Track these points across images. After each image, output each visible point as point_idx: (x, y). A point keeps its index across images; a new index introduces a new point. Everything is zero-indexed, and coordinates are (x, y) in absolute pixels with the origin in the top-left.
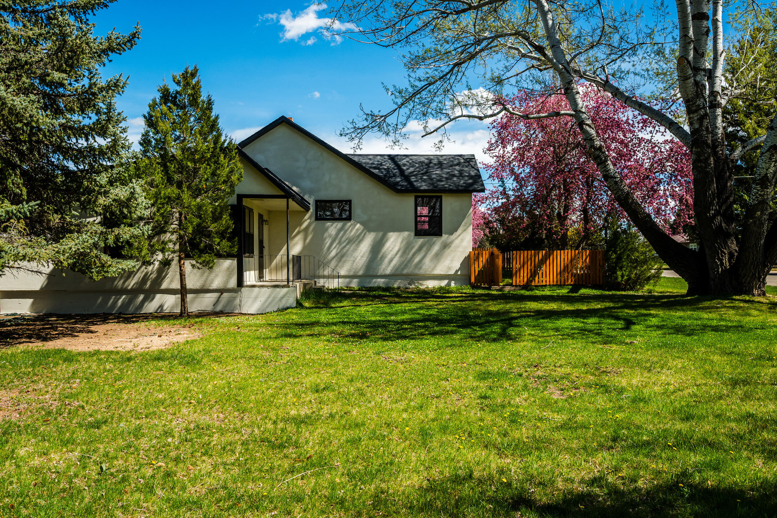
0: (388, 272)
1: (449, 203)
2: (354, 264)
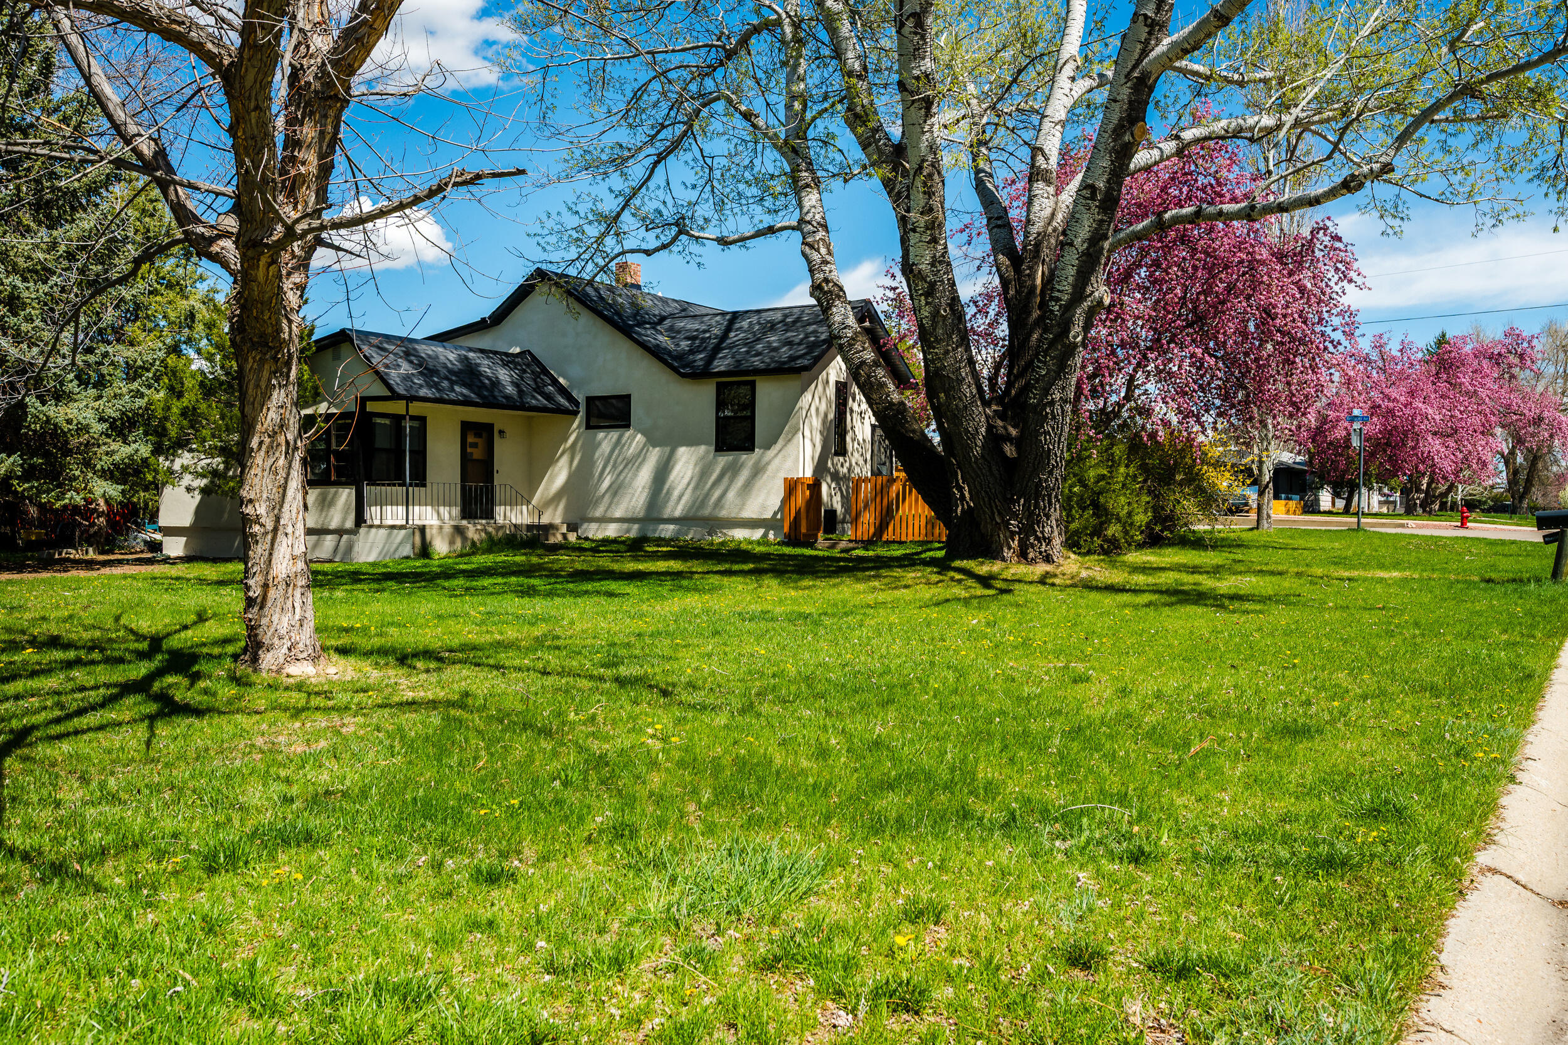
0: (678, 513)
1: (767, 393)
2: (635, 499)
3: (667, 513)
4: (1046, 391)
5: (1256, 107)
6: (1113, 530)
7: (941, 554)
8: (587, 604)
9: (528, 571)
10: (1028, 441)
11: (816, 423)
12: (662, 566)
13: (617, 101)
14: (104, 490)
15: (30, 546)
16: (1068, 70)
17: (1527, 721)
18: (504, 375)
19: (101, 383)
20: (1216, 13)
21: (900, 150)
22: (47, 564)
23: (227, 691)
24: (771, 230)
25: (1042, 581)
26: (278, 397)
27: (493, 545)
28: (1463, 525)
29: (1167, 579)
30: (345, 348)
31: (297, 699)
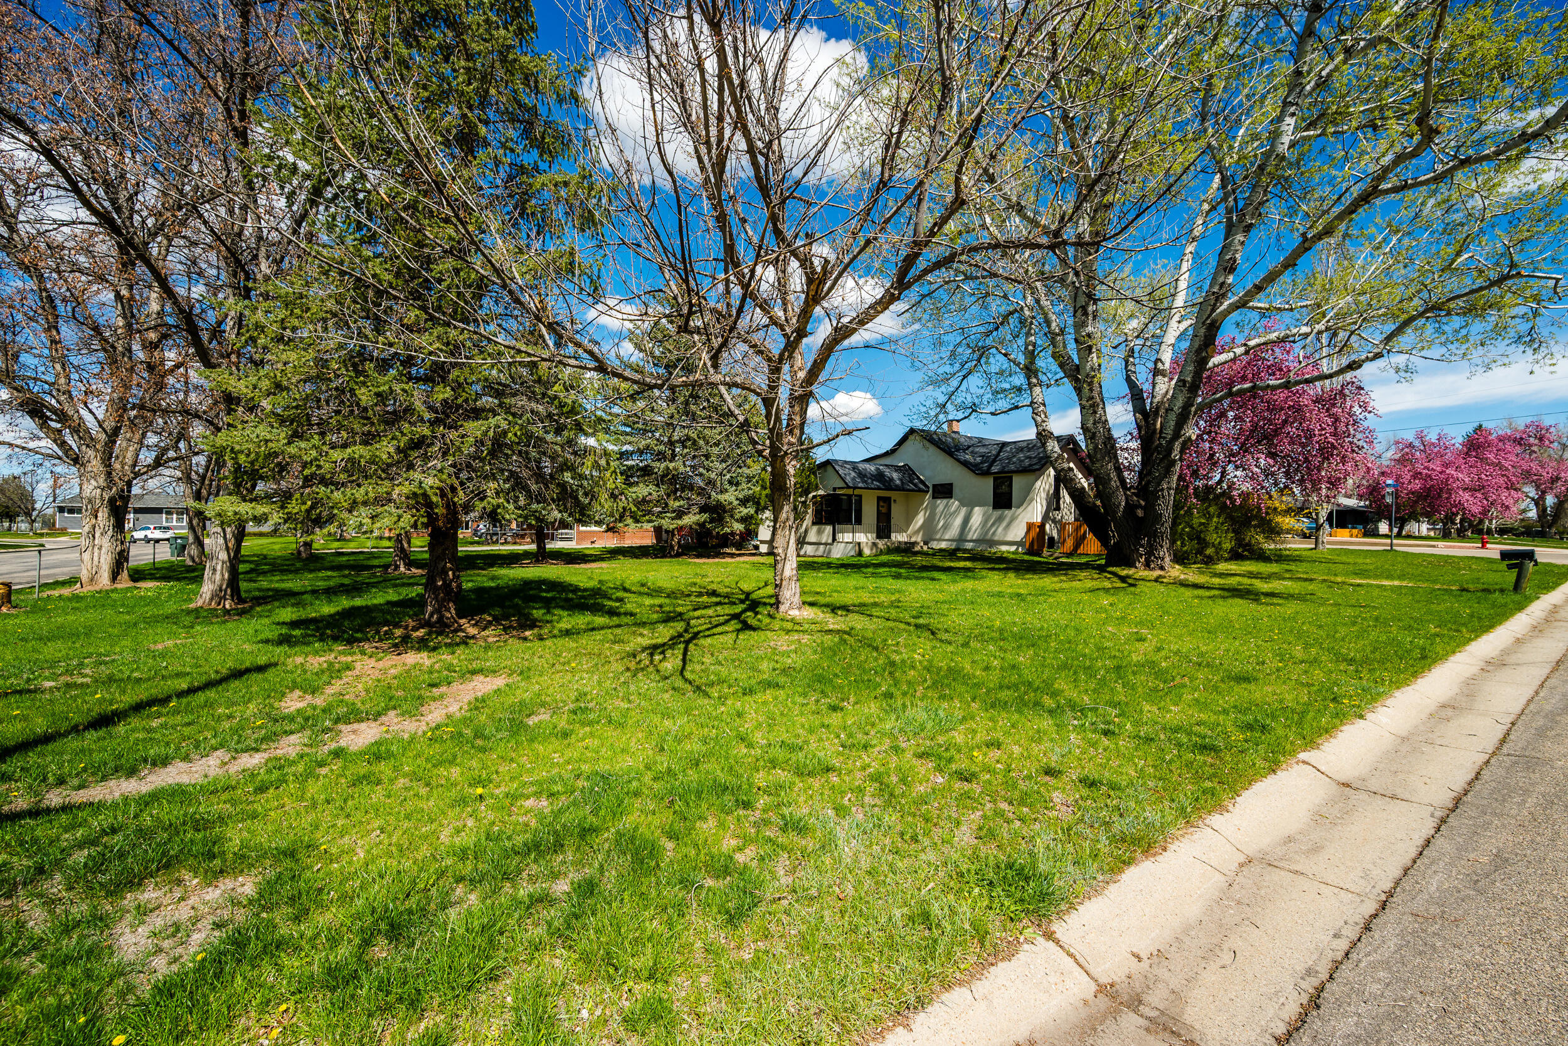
0: (974, 537)
1: (1018, 482)
2: (954, 531)
3: (969, 537)
4: (1159, 484)
5: (1298, 322)
6: (1209, 551)
7: (1103, 562)
8: (920, 584)
9: (899, 565)
10: (1150, 508)
11: (1044, 495)
12: (962, 564)
13: (945, 353)
14: (738, 527)
15: (714, 547)
16: (1176, 318)
17: (1398, 685)
18: (895, 475)
19: (737, 484)
20: (1255, 286)
21: (1077, 368)
22: (718, 555)
23: (767, 620)
24: (1017, 407)
25: (1156, 580)
26: (786, 508)
27: (889, 551)
28: (1483, 547)
29: (1233, 581)
30: (829, 468)
31: (789, 626)
